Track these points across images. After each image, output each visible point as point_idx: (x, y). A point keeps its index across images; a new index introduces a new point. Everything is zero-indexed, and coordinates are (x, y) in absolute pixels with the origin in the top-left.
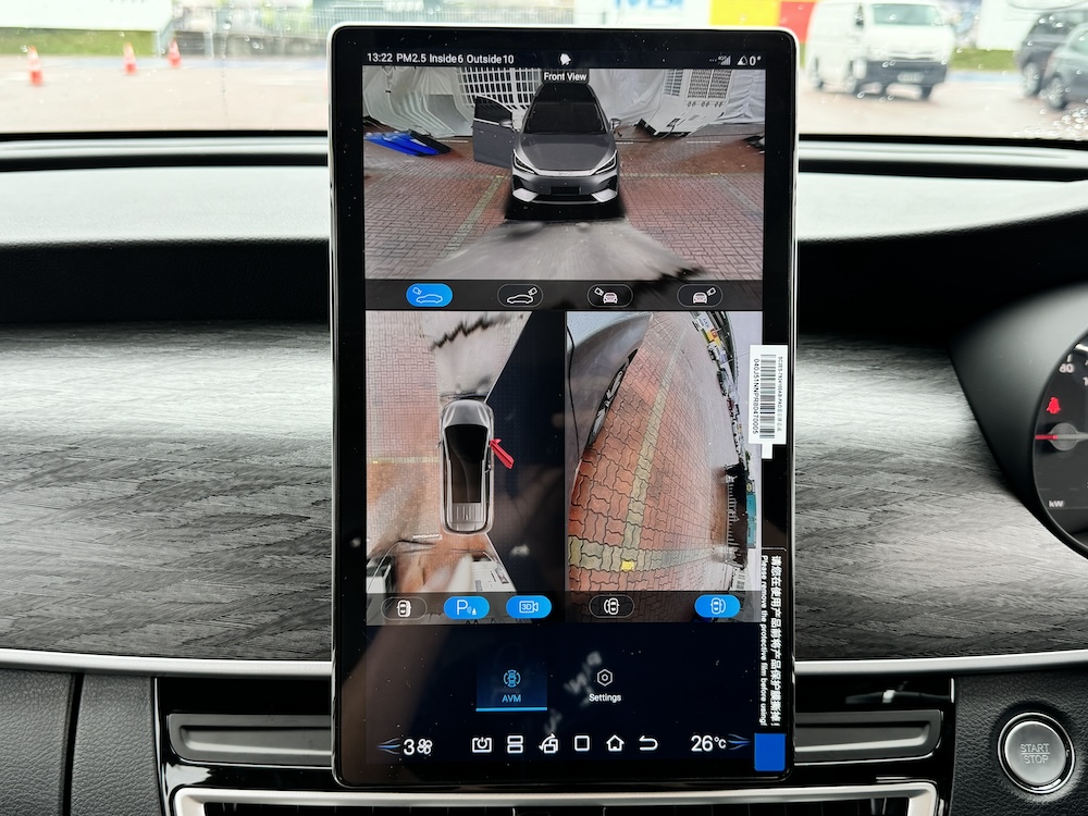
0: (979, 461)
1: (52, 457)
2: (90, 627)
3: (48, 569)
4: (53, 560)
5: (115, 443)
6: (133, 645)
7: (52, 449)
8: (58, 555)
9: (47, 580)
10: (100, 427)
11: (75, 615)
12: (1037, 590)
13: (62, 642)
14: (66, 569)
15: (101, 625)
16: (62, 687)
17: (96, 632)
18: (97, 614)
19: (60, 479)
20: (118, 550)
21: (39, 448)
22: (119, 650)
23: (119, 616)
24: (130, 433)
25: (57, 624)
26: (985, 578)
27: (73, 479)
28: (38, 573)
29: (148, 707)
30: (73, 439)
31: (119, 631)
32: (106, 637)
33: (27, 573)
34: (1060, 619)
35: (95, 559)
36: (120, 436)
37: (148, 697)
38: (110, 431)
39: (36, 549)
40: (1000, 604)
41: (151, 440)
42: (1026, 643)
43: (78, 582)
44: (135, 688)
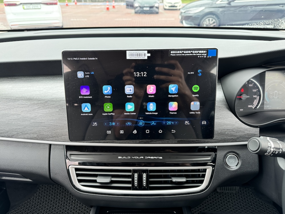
0: (225, 105)
1: (42, 104)
2: (51, 136)
3: (43, 125)
4: (44, 124)
5: (54, 101)
6: (60, 140)
7: (42, 102)
8: (45, 123)
9: (43, 127)
10: (51, 98)
11: (48, 134)
12: (234, 131)
13: (46, 139)
14: (46, 125)
15: (53, 136)
16: (48, 147)
17: (53, 137)
18: (52, 134)
19: (44, 108)
20: (55, 122)
21: (40, 102)
22: (57, 141)
23: (57, 134)
24: (57, 99)
25: (45, 136)
26: (224, 128)
27: (46, 108)
28: (41, 126)
29: (64, 151)
30: (46, 100)
31: (57, 137)
32: (54, 138)
33: (39, 126)
34: (238, 136)
35: (52, 124)
36: (55, 100)
37: (63, 149)
38: (53, 99)
39: (40, 122)
40: (227, 133)
41: (61, 101)
42: (231, 141)
43: (49, 128)
44: (61, 147)
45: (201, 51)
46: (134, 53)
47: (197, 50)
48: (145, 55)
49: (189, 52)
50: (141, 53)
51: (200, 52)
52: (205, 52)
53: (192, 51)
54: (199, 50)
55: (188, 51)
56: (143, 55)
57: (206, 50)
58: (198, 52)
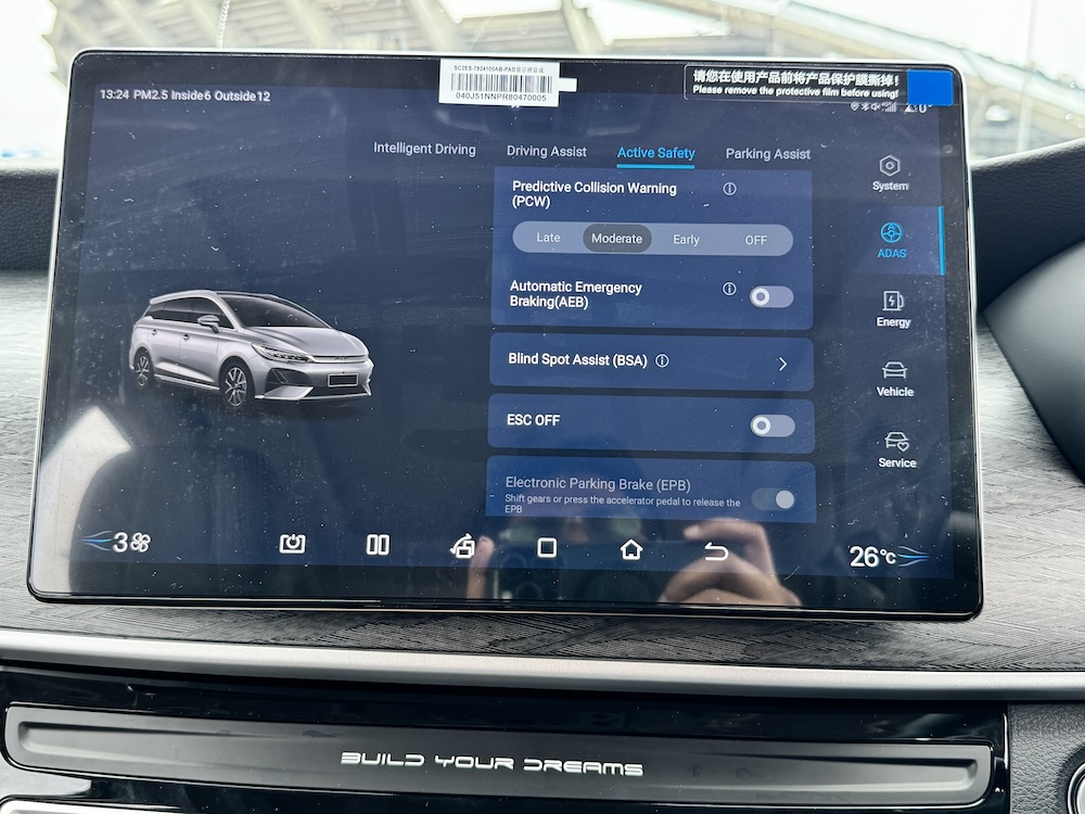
45: (865, 76)
46: (484, 73)
47: (844, 72)
48: (544, 83)
49: (800, 78)
50: (524, 75)
51: (862, 79)
52: (888, 80)
53: (812, 76)
54: (856, 72)
55: (794, 71)
56: (536, 83)
57: (894, 74)
58: (848, 79)
